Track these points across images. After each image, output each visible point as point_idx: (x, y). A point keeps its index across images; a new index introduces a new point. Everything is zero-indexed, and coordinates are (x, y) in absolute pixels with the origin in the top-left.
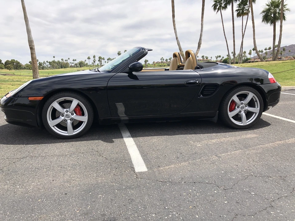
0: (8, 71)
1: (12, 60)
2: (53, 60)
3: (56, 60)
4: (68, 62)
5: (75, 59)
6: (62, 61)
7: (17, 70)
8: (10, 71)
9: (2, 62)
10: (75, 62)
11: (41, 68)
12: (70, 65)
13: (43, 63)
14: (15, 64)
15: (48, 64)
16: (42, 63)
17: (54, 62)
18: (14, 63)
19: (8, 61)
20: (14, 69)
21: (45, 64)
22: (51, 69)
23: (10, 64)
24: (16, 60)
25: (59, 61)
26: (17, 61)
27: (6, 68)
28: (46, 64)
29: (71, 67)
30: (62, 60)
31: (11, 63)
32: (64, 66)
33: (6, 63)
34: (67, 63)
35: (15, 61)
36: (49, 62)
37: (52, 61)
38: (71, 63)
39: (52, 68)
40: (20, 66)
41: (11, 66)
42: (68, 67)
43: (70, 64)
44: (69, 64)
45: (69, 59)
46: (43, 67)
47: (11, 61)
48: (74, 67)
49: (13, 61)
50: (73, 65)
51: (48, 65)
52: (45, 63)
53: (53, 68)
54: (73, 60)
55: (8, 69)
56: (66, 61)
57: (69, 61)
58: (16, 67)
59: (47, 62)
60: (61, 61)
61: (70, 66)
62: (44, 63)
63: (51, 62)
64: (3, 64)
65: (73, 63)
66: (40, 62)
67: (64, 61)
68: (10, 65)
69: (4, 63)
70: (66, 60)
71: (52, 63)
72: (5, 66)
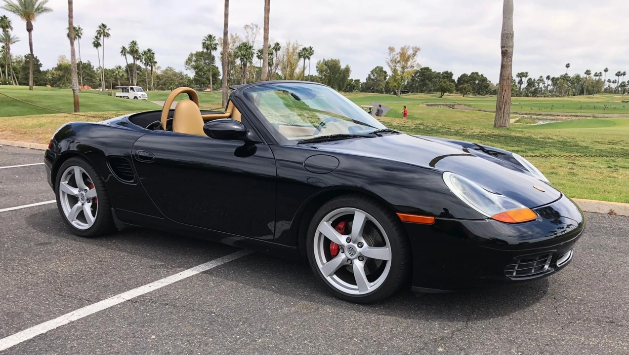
0: (462, 96)
1: (473, 73)
2: (563, 73)
3: (572, 74)
4: (603, 80)
5: (622, 72)
6: (585, 76)
7: (478, 96)
8: (465, 98)
9: (453, 78)
10: (621, 79)
11: (530, 92)
12: (605, 87)
13: (539, 80)
14: (477, 82)
15: (550, 82)
16: (536, 79)
17: (565, 78)
18: (475, 79)
19: (464, 76)
20: (474, 93)
21: (541, 84)
22: (552, 96)
23: (467, 82)
24: (480, 74)
25: (578, 76)
26: (482, 75)
27: (457, 91)
28: (544, 84)
29: (609, 91)
30: (588, 73)
31: (470, 80)
32: (587, 90)
33: (459, 79)
34: (600, 80)
35: (478, 75)
36: (553, 79)
37: (562, 76)
38: (609, 81)
39: (558, 94)
40: (487, 87)
41: (468, 86)
42: (598, 92)
43: (607, 83)
44: (603, 83)
45: (606, 70)
46: (536, 90)
47: (470, 76)
48: (616, 92)
49: (475, 76)
50: (613, 86)
51: (549, 85)
52: (543, 80)
53: (560, 93)
54: (618, 74)
55: (461, 93)
56: (596, 75)
57: (605, 77)
58: (478, 89)
59: (548, 78)
60: (583, 75)
61: (606, 89)
62: (541, 80)
63: (558, 79)
64: (453, 81)
65: (614, 82)
66: (530, 79)
67: (592, 75)
68: (466, 85)
69: (456, 81)
70: (598, 72)
71: (558, 82)
72: (457, 86)
